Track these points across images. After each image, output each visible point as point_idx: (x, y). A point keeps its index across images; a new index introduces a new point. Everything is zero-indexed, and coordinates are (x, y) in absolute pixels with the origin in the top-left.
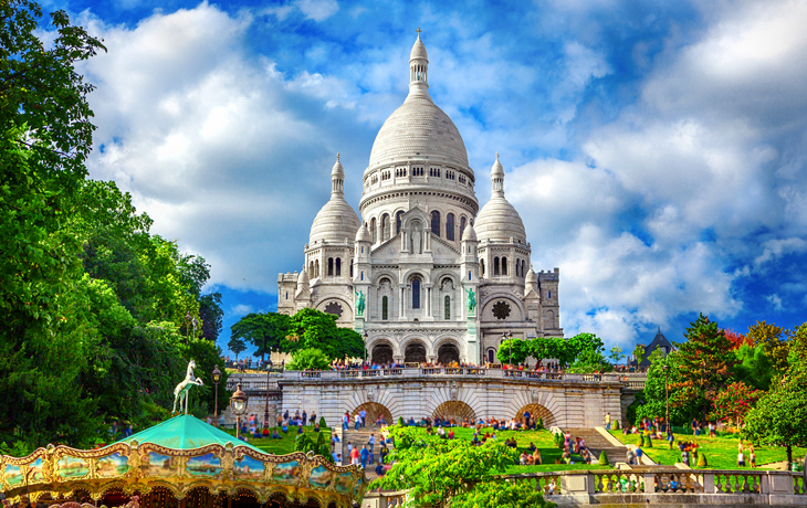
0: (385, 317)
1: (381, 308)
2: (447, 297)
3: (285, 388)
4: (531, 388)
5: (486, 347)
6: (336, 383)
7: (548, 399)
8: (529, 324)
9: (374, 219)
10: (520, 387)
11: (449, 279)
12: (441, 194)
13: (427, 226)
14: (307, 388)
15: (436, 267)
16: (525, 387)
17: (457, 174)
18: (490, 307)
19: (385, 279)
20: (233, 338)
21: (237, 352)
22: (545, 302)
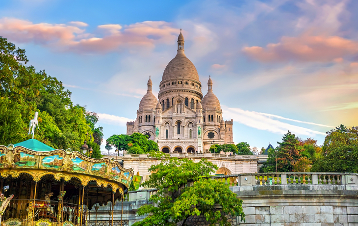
0: (167, 137)
1: (165, 134)
2: (191, 130)
3: (124, 162)
4: (222, 161)
5: (205, 149)
6: (145, 159)
7: (229, 165)
8: (221, 140)
9: (163, 101)
10: (218, 161)
11: (191, 123)
12: (189, 91)
13: (184, 103)
14: (133, 161)
15: (186, 118)
16: (220, 161)
17: (195, 84)
18: (207, 134)
19: (167, 123)
20: (107, 144)
21: (109, 150)
22: (227, 132)
